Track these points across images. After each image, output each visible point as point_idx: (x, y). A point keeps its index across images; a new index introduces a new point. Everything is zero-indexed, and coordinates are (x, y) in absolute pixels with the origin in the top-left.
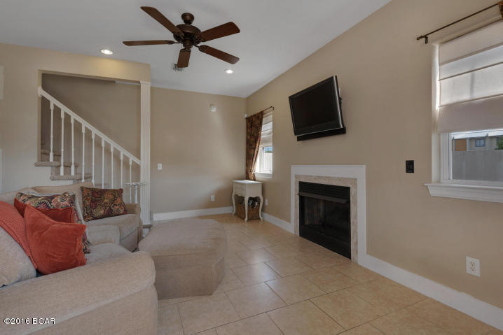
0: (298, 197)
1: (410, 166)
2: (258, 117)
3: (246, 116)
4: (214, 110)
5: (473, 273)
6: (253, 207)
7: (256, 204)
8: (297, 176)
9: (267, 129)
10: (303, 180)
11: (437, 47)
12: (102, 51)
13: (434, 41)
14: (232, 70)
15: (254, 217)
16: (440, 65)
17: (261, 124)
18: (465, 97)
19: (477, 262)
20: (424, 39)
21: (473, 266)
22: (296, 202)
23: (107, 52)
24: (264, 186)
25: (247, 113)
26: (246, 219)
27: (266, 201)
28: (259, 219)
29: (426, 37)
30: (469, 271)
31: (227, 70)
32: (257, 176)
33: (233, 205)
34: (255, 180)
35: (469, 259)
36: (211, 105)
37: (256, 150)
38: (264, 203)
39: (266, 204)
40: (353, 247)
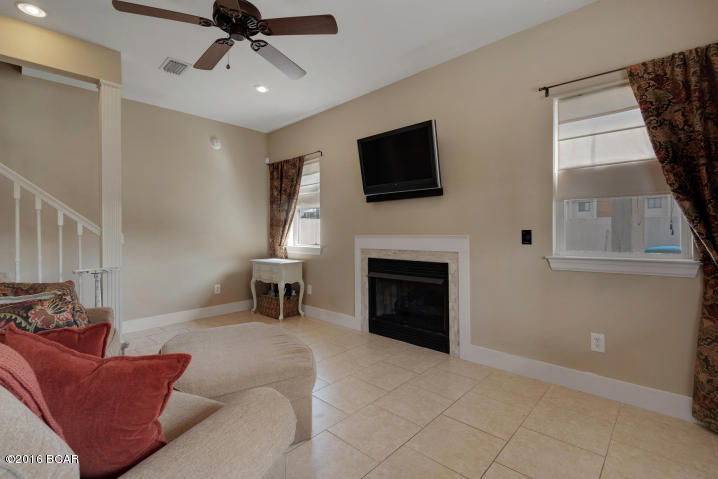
0: (366, 280)
1: (527, 237)
2: (294, 165)
3: (267, 161)
4: (217, 147)
5: (597, 350)
6: (288, 298)
7: (294, 293)
8: (363, 251)
9: (310, 182)
10: (374, 256)
11: (556, 103)
12: (21, 7)
13: (555, 95)
14: (268, 88)
15: (292, 313)
16: (559, 123)
17: (299, 174)
18: (586, 162)
19: (602, 336)
20: (544, 91)
21: (598, 342)
22: (363, 287)
23: (32, 10)
24: (305, 266)
25: (270, 157)
26: (281, 317)
27: (310, 287)
28: (299, 314)
29: (546, 89)
30: (593, 348)
31: (258, 86)
32: (290, 252)
33: (252, 298)
34: (286, 258)
35: (594, 335)
36: (213, 138)
37: (291, 213)
38: (305, 291)
39: (310, 292)
40: (452, 337)
